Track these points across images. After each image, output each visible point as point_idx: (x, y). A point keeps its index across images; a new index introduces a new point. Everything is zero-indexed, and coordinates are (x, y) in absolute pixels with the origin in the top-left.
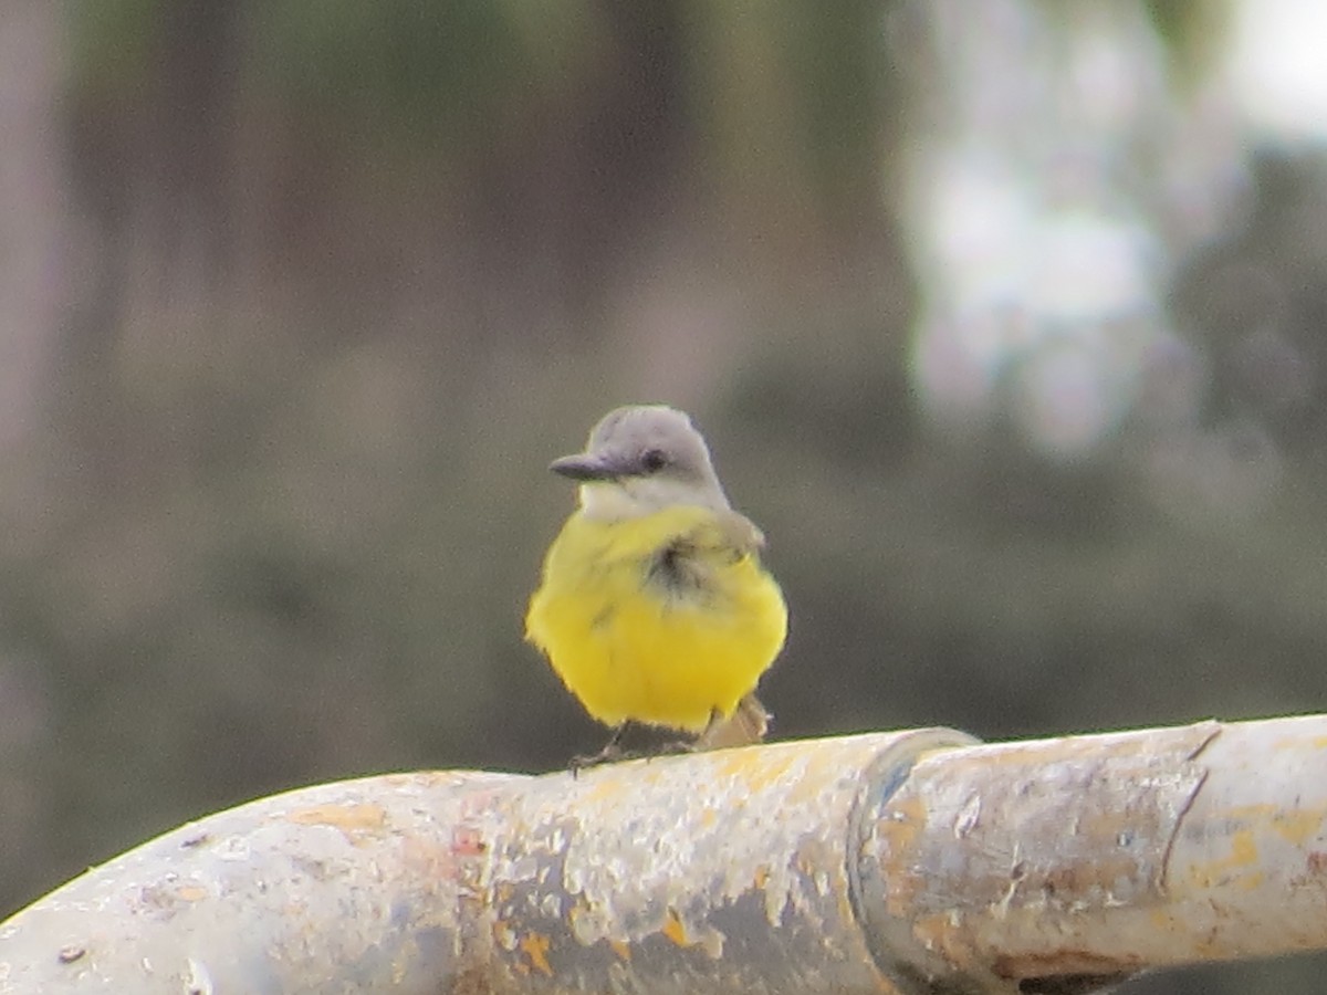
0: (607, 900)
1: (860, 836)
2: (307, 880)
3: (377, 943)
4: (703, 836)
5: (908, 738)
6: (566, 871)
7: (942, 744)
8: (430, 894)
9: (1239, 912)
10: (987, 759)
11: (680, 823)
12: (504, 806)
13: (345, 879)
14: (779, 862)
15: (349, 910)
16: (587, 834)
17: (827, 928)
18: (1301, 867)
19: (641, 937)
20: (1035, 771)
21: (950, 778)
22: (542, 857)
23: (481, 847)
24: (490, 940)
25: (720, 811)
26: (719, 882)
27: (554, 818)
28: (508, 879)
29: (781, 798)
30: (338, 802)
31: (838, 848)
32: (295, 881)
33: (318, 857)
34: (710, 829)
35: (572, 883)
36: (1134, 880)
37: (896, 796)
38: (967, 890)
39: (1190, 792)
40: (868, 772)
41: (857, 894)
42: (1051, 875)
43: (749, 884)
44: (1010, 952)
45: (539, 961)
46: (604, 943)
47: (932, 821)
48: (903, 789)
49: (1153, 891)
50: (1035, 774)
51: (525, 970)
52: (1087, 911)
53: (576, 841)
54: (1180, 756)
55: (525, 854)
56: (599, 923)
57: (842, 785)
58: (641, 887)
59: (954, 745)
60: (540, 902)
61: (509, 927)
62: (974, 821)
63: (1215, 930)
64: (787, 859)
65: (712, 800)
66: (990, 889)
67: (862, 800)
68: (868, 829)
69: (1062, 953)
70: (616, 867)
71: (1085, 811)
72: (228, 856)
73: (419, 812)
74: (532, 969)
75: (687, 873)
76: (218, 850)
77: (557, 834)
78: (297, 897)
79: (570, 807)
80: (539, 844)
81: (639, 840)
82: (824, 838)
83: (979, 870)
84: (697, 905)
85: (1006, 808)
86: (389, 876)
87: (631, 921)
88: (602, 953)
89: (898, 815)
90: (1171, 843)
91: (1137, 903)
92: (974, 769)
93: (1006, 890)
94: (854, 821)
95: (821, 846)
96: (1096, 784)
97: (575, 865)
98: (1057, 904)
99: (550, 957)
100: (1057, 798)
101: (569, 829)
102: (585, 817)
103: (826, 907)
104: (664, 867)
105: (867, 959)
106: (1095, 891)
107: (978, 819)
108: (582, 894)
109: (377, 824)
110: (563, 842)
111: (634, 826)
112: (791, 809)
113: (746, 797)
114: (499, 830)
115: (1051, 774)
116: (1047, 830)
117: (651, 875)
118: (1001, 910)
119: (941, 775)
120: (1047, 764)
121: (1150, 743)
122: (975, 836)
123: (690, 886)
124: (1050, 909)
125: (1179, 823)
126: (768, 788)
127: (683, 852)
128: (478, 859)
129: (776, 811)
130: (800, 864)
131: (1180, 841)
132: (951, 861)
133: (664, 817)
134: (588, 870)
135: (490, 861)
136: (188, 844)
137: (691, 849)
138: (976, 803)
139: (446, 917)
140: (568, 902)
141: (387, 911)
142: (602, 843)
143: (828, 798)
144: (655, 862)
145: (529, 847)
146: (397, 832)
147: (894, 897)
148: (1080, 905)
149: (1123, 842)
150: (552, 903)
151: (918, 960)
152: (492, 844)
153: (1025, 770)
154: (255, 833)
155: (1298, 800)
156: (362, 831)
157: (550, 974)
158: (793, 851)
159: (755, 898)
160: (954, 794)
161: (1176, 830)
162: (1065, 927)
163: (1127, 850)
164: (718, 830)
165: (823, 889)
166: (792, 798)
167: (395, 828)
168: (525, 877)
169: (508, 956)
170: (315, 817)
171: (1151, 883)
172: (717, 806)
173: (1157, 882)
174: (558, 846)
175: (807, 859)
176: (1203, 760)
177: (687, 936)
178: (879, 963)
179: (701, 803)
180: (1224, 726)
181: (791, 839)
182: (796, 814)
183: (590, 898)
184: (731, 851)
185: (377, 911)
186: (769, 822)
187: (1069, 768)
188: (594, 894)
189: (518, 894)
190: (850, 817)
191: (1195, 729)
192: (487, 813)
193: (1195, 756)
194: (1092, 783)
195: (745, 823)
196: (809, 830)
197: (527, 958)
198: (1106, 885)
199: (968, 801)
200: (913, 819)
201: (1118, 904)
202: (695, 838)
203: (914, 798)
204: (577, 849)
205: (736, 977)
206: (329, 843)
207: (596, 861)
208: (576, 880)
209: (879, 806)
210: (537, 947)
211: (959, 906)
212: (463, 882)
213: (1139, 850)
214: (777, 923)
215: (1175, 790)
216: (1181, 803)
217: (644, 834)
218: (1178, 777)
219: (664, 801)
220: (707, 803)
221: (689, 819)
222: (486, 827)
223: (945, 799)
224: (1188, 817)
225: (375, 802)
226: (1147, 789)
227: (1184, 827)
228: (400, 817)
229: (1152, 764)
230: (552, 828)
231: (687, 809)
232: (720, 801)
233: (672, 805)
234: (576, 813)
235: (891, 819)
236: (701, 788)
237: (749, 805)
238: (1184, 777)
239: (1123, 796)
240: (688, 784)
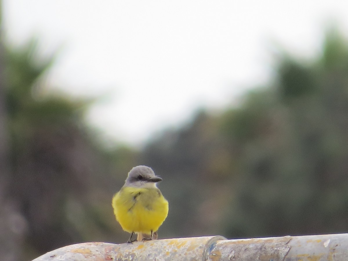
1: (205, 259)
4: (167, 258)
5: (214, 238)
7: (220, 239)
10: (234, 243)
11: (161, 255)
12: (116, 250)
16: (138, 257)
20: (247, 246)
21: (226, 247)
23: (112, 259)
25: (171, 253)
27: (129, 253)
29: (186, 250)
30: (80, 248)
33: (79, 260)
34: (169, 256)
37: (213, 250)
39: (287, 251)
40: (206, 245)
47: (223, 256)
48: (214, 249)
50: (247, 247)
53: (135, 258)
54: (283, 244)
57: (200, 247)
59: (223, 239)
62: (233, 256)
65: (168, 250)
67: (205, 251)
68: (207, 257)
71: (261, 255)
72: (60, 259)
73: (97, 251)
76: (58, 258)
77: (130, 256)
79: (133, 251)
80: (126, 258)
81: (151, 258)
82: (197, 259)
85: (241, 253)
89: (214, 254)
92: (232, 245)
94: (204, 254)
96: (263, 249)
100: (254, 252)
101: (133, 255)
102: (137, 252)
107: (234, 256)
109: (89, 254)
111: (149, 255)
112: (188, 252)
113: (177, 249)
114: (116, 255)
115: (251, 246)
116: (251, 258)
119: (224, 246)
120: (250, 244)
121: (275, 240)
122: (233, 259)
125: (284, 258)
126: (182, 248)
129: (185, 253)
133: (157, 253)
136: (51, 257)
137: (164, 260)
138: (233, 252)
142: (142, 259)
143: (197, 250)
145: (123, 259)
146: (94, 255)
152: (114, 258)
153: (244, 245)
154: (65, 255)
155: (314, 254)
156: (87, 255)
160: (228, 250)
161: (283, 260)
164: (171, 257)
166: (188, 250)
167: (93, 254)
170: (76, 252)
172: (170, 251)
174: (131, 259)
176: (289, 244)
179: (165, 251)
180: (293, 237)
181: (189, 259)
182: (190, 254)
186: (183, 255)
187: (256, 245)
190: (203, 254)
191: (285, 237)
192: (112, 251)
193: (287, 244)
195: (177, 255)
196: (193, 257)
199: (231, 252)
200: (218, 255)
202: (165, 258)
203: (218, 251)
204: (135, 260)
206: (81, 257)
209: (209, 252)
215: (283, 251)
216: (285, 254)
217: (152, 257)
218: (284, 248)
219: (156, 250)
220: (167, 251)
221: (163, 254)
222: (112, 254)
223: (225, 251)
224: (287, 257)
225: (88, 249)
226: (276, 250)
227: (285, 259)
228: (94, 252)
229: (277, 245)
230: (129, 255)
231: (162, 252)
232: (170, 250)
233: (158, 251)
234: (134, 252)
235: (213, 255)
236: (165, 247)
237: (177, 251)
238: (285, 248)
239: (270, 251)
240: (161, 246)
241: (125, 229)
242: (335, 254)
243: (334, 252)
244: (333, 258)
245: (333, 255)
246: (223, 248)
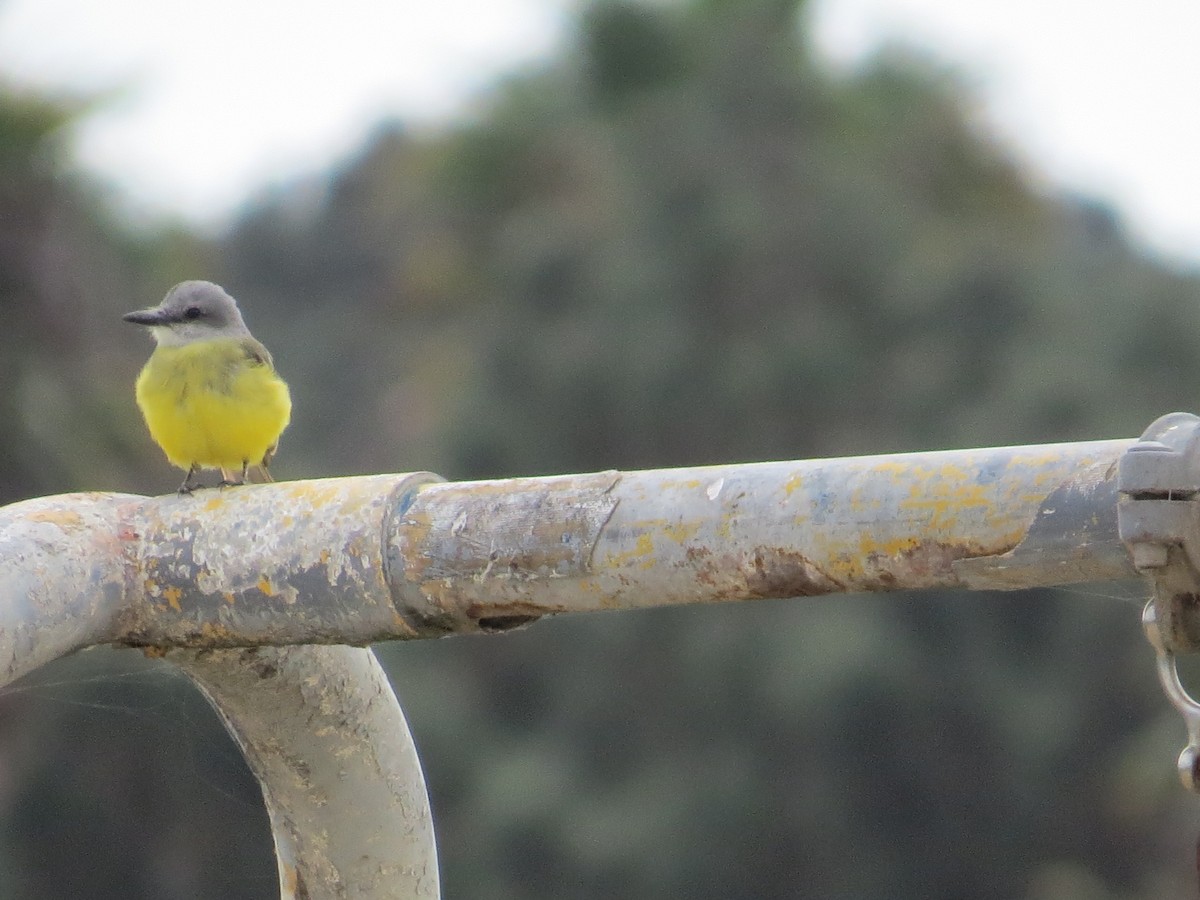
0: (222, 569)
1: (388, 534)
2: (45, 555)
3: (83, 591)
4: (285, 532)
5: (411, 477)
6: (194, 551)
7: (428, 481)
8: (110, 564)
9: (636, 582)
10: (466, 490)
11: (268, 525)
12: (147, 513)
13: (65, 554)
14: (337, 548)
15: (69, 572)
16: (207, 530)
17: (367, 588)
18: (682, 556)
19: (242, 590)
20: (501, 498)
21: (444, 501)
22: (177, 543)
23: (136, 536)
24: (143, 591)
25: (295, 518)
26: (297, 559)
27: (183, 520)
28: (155, 554)
29: (336, 511)
30: (51, 509)
31: (376, 541)
32: (39, 555)
33: (48, 540)
34: (290, 528)
35: (198, 559)
36: (571, 563)
37: (410, 511)
38: (459, 567)
39: (609, 511)
40: (392, 497)
41: (387, 568)
42: (516, 558)
43: (317, 561)
44: (481, 603)
45: (174, 603)
46: (218, 594)
47: (436, 526)
48: (413, 507)
49: (583, 568)
50: (501, 500)
51: (164, 608)
52: (536, 580)
53: (199, 533)
54: (599, 491)
55: (166, 541)
56: (216, 581)
57: (376, 504)
58: (244, 562)
59: (432, 482)
60: (177, 569)
61: (156, 584)
62: (464, 526)
63: (619, 592)
64: (342, 547)
65: (289, 511)
66: (475, 565)
67: (389, 513)
68: (393, 530)
69: (515, 604)
70: (227, 549)
71: (538, 522)
73: (97, 516)
74: (170, 609)
75: (275, 553)
77: (187, 530)
78: (40, 564)
79: (193, 514)
80: (175, 535)
81: (241, 534)
82: (366, 535)
83: (467, 554)
84: (281, 571)
85: (484, 519)
86: (89, 553)
87: (237, 581)
88: (216, 600)
89: (412, 522)
90: (596, 543)
91: (572, 576)
92: (460, 496)
93: (485, 567)
94: (385, 524)
95: (365, 539)
96: (544, 507)
97: (199, 548)
98: (518, 576)
99: (180, 601)
100: (520, 514)
101: (194, 526)
102: (205, 519)
103: (369, 576)
104: (259, 550)
105: (391, 606)
106: (544, 568)
107: (466, 525)
108: (205, 565)
109: (76, 523)
110: (191, 534)
111: (238, 526)
112: (342, 518)
113: (311, 510)
114: (147, 526)
115: (512, 500)
116: (512, 532)
117: (252, 553)
118: (480, 579)
119: (438, 499)
120: (508, 494)
121: (576, 482)
122: (464, 535)
123: (277, 561)
124: (512, 579)
125: (601, 530)
127: (273, 541)
128: (135, 543)
129: (333, 519)
130: (351, 550)
131: (602, 540)
132: (448, 549)
133: (258, 521)
134: (209, 551)
135: (142, 545)
137: (278, 539)
138: (464, 516)
139: (118, 578)
140: (196, 569)
141: (89, 573)
142: (217, 535)
143: (367, 512)
144: (253, 547)
145: (168, 537)
146: (89, 527)
147: (410, 570)
148: (533, 576)
149: (564, 540)
150: (184, 570)
151: (420, 606)
152: (143, 534)
153: (494, 498)
154: (11, 526)
155: (681, 517)
156: (70, 526)
157: (180, 610)
158: (345, 542)
159: (320, 569)
160: (448, 510)
161: (599, 536)
162: (520, 589)
163: (567, 545)
164: (295, 529)
165: (366, 564)
166: (342, 511)
167: (87, 524)
168: (167, 555)
169: (153, 600)
170: (40, 518)
171: (582, 564)
172: (292, 514)
173: (586, 564)
174: (187, 536)
175: (355, 547)
176: (613, 493)
177: (273, 590)
178: (397, 608)
179: (281, 513)
180: (622, 473)
181: (344, 535)
182: (347, 520)
183: (210, 567)
184: (304, 542)
185: (84, 573)
186: (329, 525)
187: (523, 496)
188: (212, 565)
189: (162, 564)
190: (383, 522)
191: (604, 475)
192: (136, 516)
193: (608, 491)
194: (541, 504)
195: (312, 525)
196: (356, 530)
197: (166, 602)
198: (552, 564)
199: (459, 515)
200: (422, 524)
201: (559, 576)
202: (280, 533)
203: (423, 512)
204: (201, 539)
205: (302, 615)
206: (53, 533)
207: (214, 546)
208: (200, 556)
209: (399, 517)
210: (173, 595)
211: (453, 575)
212: (127, 557)
213: (574, 544)
214: (334, 584)
215: (599, 510)
216: (603, 518)
217: (245, 530)
218: (600, 503)
219: (257, 511)
220: (285, 513)
221: (275, 522)
222: (137, 525)
223: (443, 513)
224: (608, 526)
225: (71, 510)
226: (579, 510)
227: (605, 532)
228: (88, 518)
229: (580, 496)
230: (182, 526)
231: (272, 516)
232: (294, 512)
233: (262, 514)
234: (198, 518)
235: (409, 524)
236: (279, 504)
237: (314, 514)
238: (604, 503)
239: (563, 514)
240: (270, 502)
241: (174, 460)
242: (739, 518)
243: (734, 512)
244: (731, 529)
245: (731, 522)
246: (437, 504)
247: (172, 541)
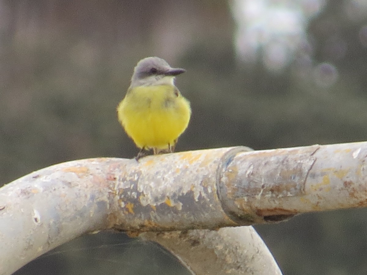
0: (150, 194)
1: (220, 176)
2: (67, 188)
3: (86, 205)
4: (177, 176)
5: (234, 149)
6: (138, 185)
7: (243, 151)
8: (101, 192)
9: (325, 198)
10: (255, 155)
11: (170, 173)
12: (121, 168)
13: (77, 187)
14: (197, 183)
15: (78, 196)
16: (144, 175)
17: (211, 202)
18: (342, 185)
19: (159, 204)
21: (245, 160)
22: (132, 182)
23: (115, 179)
24: (117, 204)
25: (181, 169)
26: (181, 188)
27: (135, 170)
28: (123, 187)
29: (198, 165)
30: (75, 166)
31: (214, 179)
32: (64, 188)
33: (69, 181)
34: (178, 174)
35: (140, 189)
36: (296, 189)
37: (230, 165)
38: (249, 191)
39: (311, 164)
40: (222, 159)
41: (219, 192)
42: (273, 187)
43: (189, 189)
44: (261, 209)
45: (131, 210)
46: (148, 206)
47: (240, 172)
48: (232, 163)
49: (301, 192)
50: (268, 159)
51: (127, 213)
52: (282, 197)
53: (141, 177)
54: (308, 154)
55: (127, 181)
56: (147, 200)
57: (215, 162)
58: (159, 190)
59: (246, 151)
60: (131, 194)
61: (123, 201)
62: (252, 172)
63: (318, 203)
64: (200, 182)
65: (179, 166)
66: (256, 191)
67: (220, 166)
68: (222, 174)
69: (275, 209)
70: (152, 184)
71: (282, 169)
72: (44, 181)
73: (98, 169)
74: (129, 213)
75: (172, 186)
76: (42, 179)
77: (136, 175)
78: (64, 192)
79: (139, 168)
80: (131, 178)
81: (159, 177)
82: (210, 176)
83: (252, 186)
84: (175, 195)
85: (260, 168)
86: (89, 186)
87: (156, 200)
88: (148, 208)
89: (230, 171)
90: (306, 179)
91: (297, 195)
92: (252, 158)
93: (260, 191)
94: (218, 172)
95: (209, 179)
96: (285, 163)
97: (141, 183)
98: (274, 195)
99: (134, 209)
100: (274, 166)
101: (139, 174)
102: (144, 170)
103: (210, 196)
104: (165, 184)
105: (222, 210)
106: (285, 192)
107: (253, 172)
108: (143, 192)
109: (86, 172)
110: (137, 177)
111: (157, 173)
112: (200, 169)
113: (188, 165)
114: (120, 174)
115: (273, 159)
116: (271, 175)
117: (162, 187)
118: (258, 197)
119: (242, 159)
120: (272, 157)
121: (301, 150)
122: (252, 176)
123: (173, 190)
124: (272, 197)
125: (308, 173)
126: (194, 163)
127: (171, 180)
128: (114, 182)
129: (196, 169)
130: (203, 184)
131: (308, 178)
132: (245, 183)
133: (166, 170)
134: (144, 185)
135: (117, 182)
136: (34, 177)
137: (173, 179)
138: (252, 167)
139: (105, 198)
140: (139, 194)
141: (89, 196)
142: (149, 178)
143: (211, 166)
144: (163, 183)
145: (128, 179)
146: (91, 174)
147: (229, 193)
148: (280, 196)
149: (293, 178)
150: (134, 194)
151: (236, 211)
152: (118, 177)
153: (266, 158)
154: (52, 174)
155: (341, 167)
156: (82, 174)
157: (134, 214)
158: (201, 180)
159: (191, 193)
160: (246, 164)
161: (307, 176)
162: (276, 202)
163: (294, 180)
164: (181, 174)
165: (210, 191)
166: (201, 166)
167: (91, 173)
168: (127, 187)
169: (122, 209)
170: (69, 170)
171: (300, 189)
172: (180, 167)
173: (302, 189)
174: (136, 178)
175: (205, 183)
176: (315, 156)
177: (172, 204)
178: (225, 211)
180: (321, 146)
181: (201, 177)
182: (202, 170)
183: (145, 193)
184: (184, 180)
185: (86, 196)
186: (195, 172)
187: (278, 158)
188: (146, 192)
189: (125, 192)
190: (217, 170)
191: (313, 147)
192: (117, 169)
193: (312, 154)
194: (284, 162)
195: (188, 172)
196: (206, 174)
197: (127, 210)
198: (288, 190)
199: (250, 167)
200: (234, 172)
201: (292, 195)
202: (174, 176)
203: (235, 166)
204: (141, 179)
205: (185, 215)
206: (73, 177)
207: (147, 183)
208: (141, 188)
209: (225, 167)
210: (130, 206)
211: (247, 196)
212: (110, 188)
213: (297, 180)
214: (197, 200)
215: (307, 164)
216: (309, 167)
217: (160, 175)
218: (308, 160)
219: (166, 166)
220: (177, 167)
221: (173, 171)
222: (116, 173)
223: (243, 166)
224: (311, 171)
225: (86, 166)
226: (299, 163)
227: (310, 174)
228: (92, 169)
229: (301, 157)
230: (134, 174)
231: (172, 169)
232: (181, 166)
233: (168, 167)
234: (141, 169)
235: (229, 171)
236: (176, 162)
237: (189, 167)
238: (310, 160)
239: (293, 165)
240: (172, 162)
242: (365, 167)
243: (363, 164)
244: (362, 172)
245: (362, 169)
246: (241, 162)
247: (130, 180)
